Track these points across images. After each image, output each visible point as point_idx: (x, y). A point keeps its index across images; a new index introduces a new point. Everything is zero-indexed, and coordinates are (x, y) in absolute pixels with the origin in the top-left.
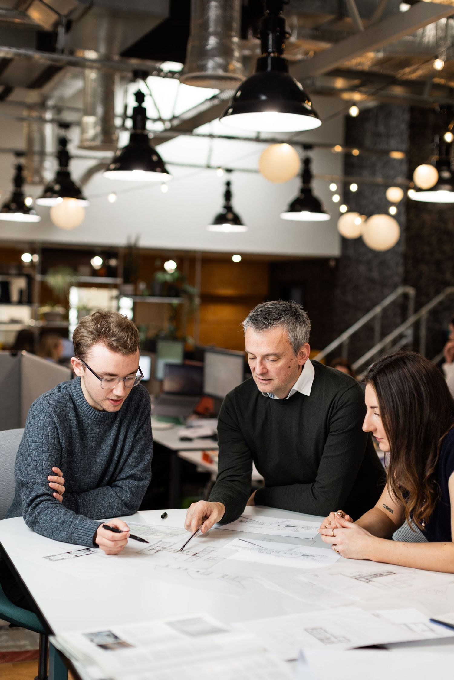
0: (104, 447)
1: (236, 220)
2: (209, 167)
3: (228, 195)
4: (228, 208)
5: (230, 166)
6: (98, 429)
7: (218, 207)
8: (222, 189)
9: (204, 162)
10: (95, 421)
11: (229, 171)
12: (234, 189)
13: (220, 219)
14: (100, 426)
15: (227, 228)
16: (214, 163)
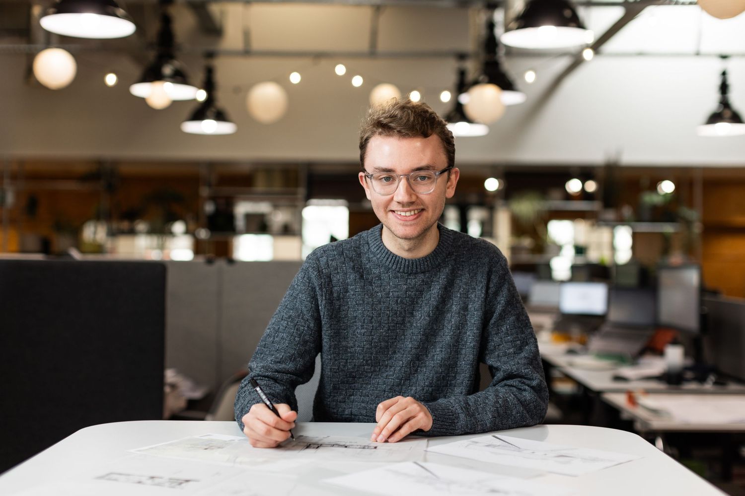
0: (418, 315)
1: (736, 118)
2: (698, 54)
3: (724, 88)
4: (725, 103)
5: (725, 51)
6: (405, 284)
7: (712, 103)
8: (717, 82)
9: (691, 48)
10: (398, 272)
11: (724, 57)
12: (732, 80)
13: (714, 118)
14: (409, 280)
15: (724, 128)
16: (704, 49)
